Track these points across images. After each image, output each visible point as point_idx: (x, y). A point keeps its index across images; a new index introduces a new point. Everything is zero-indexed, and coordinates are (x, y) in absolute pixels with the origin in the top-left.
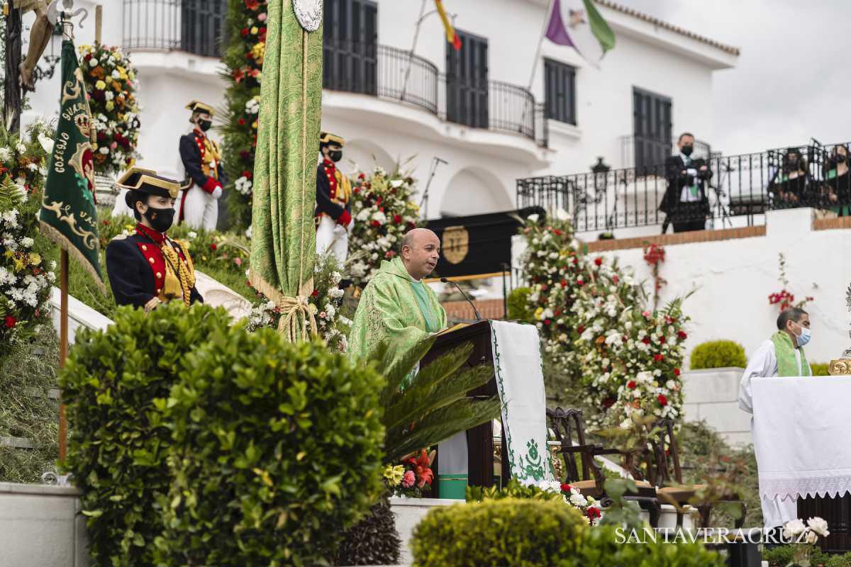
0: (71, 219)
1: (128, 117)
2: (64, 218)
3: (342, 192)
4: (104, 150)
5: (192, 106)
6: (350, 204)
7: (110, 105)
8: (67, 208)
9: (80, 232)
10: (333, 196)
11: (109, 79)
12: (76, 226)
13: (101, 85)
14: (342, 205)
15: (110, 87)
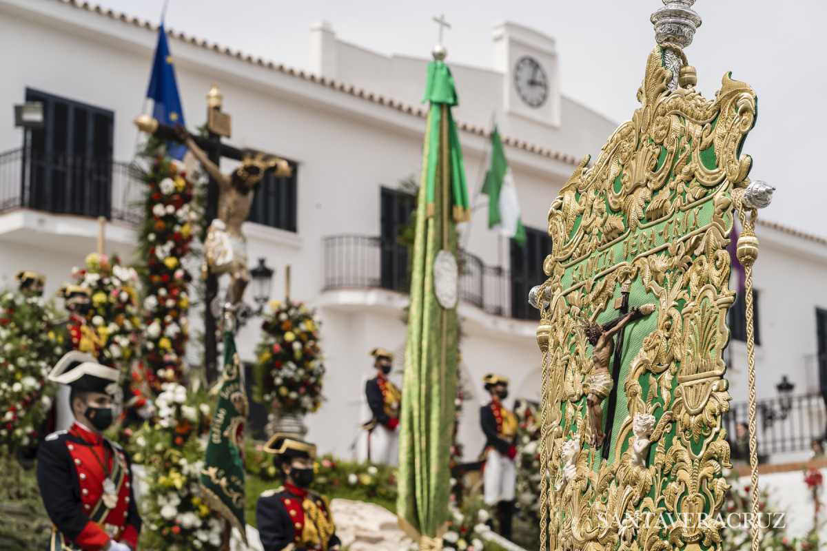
0: (223, 482)
1: (314, 365)
2: (217, 482)
3: (508, 428)
4: (293, 395)
5: (374, 353)
6: (516, 438)
7: (298, 355)
8: (222, 472)
9: (230, 493)
10: (500, 432)
11: (297, 331)
12: (228, 488)
13: (289, 336)
14: (509, 440)
15: (298, 339)
